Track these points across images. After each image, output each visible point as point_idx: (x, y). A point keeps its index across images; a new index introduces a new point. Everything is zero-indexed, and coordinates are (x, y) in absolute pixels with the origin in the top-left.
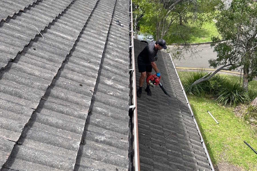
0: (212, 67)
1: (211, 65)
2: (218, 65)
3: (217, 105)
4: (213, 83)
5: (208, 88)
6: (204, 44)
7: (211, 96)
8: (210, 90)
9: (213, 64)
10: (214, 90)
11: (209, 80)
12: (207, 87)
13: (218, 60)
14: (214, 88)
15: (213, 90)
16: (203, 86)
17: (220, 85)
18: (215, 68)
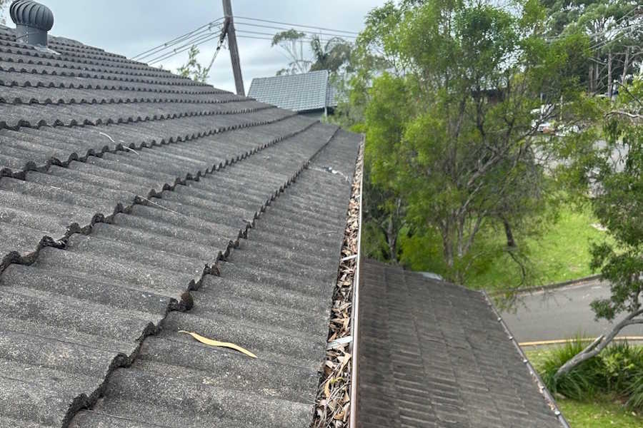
0: (603, 320)
1: (600, 315)
2: (616, 311)
3: (631, 416)
4: (611, 362)
5: (602, 376)
6: (578, 281)
7: (611, 395)
8: (606, 381)
9: (604, 311)
10: (619, 378)
11: (599, 355)
12: (598, 375)
13: (614, 298)
14: (616, 374)
15: (614, 379)
16: (588, 372)
17: (632, 365)
18: (612, 320)
